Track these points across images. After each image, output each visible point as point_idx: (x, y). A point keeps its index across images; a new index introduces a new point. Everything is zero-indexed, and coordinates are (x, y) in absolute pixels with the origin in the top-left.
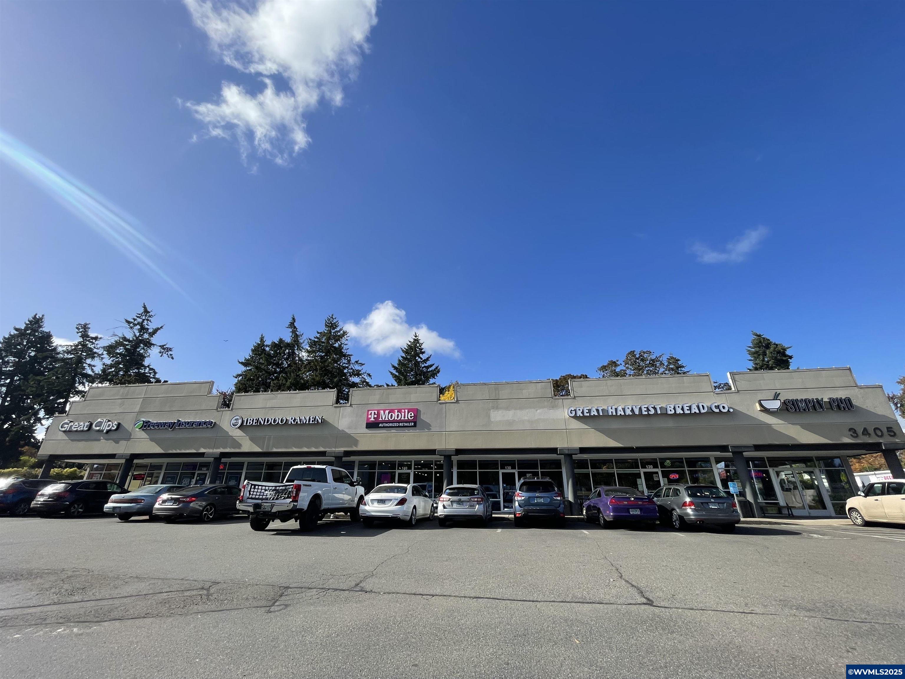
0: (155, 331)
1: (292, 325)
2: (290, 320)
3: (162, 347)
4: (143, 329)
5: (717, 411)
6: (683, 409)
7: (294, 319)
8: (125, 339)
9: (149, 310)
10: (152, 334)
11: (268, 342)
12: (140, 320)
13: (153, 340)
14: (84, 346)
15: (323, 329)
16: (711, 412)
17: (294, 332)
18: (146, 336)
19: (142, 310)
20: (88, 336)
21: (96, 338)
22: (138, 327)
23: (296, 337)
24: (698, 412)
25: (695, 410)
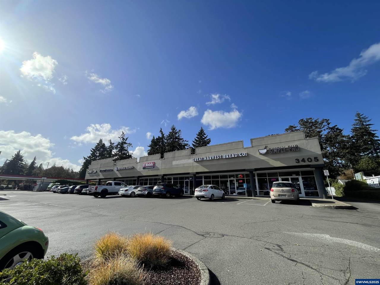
0: (127, 139)
1: (161, 131)
2: (160, 129)
3: (129, 144)
4: (123, 139)
5: (241, 156)
6: (229, 156)
7: (161, 129)
8: (119, 143)
9: (124, 133)
10: (126, 140)
11: (155, 138)
12: (122, 136)
13: (127, 142)
14: (111, 146)
15: (171, 131)
16: (238, 157)
17: (162, 133)
18: (124, 141)
19: (122, 133)
20: (112, 143)
21: (113, 143)
22: (122, 138)
23: (163, 135)
24: (234, 157)
25: (233, 156)
